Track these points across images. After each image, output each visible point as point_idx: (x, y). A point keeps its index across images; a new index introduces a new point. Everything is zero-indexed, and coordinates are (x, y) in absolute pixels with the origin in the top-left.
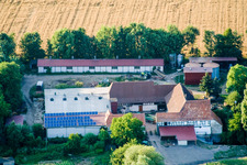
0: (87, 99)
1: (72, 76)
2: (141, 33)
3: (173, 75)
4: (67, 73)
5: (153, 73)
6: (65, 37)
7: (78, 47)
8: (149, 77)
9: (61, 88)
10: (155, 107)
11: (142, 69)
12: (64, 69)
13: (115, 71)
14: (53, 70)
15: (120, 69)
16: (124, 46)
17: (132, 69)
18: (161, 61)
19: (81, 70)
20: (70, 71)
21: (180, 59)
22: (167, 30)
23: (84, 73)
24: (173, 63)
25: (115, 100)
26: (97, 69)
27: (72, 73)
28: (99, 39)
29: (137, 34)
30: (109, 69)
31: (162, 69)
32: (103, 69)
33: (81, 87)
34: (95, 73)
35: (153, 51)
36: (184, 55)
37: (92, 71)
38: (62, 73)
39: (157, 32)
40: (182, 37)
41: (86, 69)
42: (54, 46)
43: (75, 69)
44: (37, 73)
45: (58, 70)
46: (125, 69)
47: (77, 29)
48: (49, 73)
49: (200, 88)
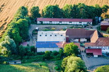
0: (56, 36)
1: (52, 25)
2: (83, 7)
3: (96, 26)
4: (50, 24)
5: (87, 25)
6: (49, 8)
7: (55, 13)
8: (85, 27)
9: (46, 30)
10: (86, 40)
11: (83, 23)
12: (48, 22)
13: (70, 24)
14: (44, 23)
15: (73, 23)
16: (75, 13)
17: (78, 23)
18: (91, 20)
19: (56, 23)
20: (51, 23)
21: (100, 19)
22: (95, 6)
23: (57, 24)
24: (97, 21)
25: (68, 36)
26: (63, 23)
27: (52, 24)
28: (64, 10)
29: (81, 8)
30: (68, 23)
31: (91, 23)
32: (65, 23)
33: (54, 30)
34: (62, 24)
35: (88, 15)
36: (102, 17)
37: (60, 23)
38: (47, 24)
39: (90, 7)
40: (101, 9)
41: (58, 23)
42: (44, 12)
43: (53, 23)
44: (36, 24)
45: (46, 22)
46: (75, 23)
47: (55, 5)
48: (42, 24)
49: (107, 32)
